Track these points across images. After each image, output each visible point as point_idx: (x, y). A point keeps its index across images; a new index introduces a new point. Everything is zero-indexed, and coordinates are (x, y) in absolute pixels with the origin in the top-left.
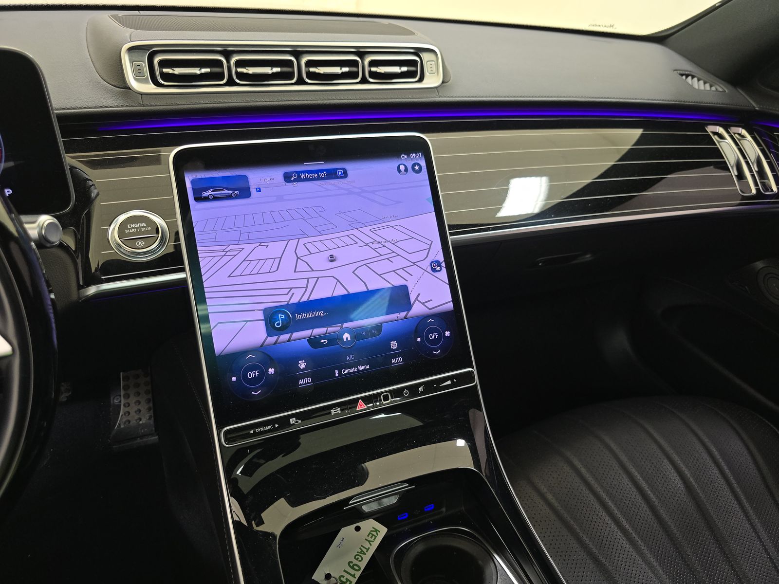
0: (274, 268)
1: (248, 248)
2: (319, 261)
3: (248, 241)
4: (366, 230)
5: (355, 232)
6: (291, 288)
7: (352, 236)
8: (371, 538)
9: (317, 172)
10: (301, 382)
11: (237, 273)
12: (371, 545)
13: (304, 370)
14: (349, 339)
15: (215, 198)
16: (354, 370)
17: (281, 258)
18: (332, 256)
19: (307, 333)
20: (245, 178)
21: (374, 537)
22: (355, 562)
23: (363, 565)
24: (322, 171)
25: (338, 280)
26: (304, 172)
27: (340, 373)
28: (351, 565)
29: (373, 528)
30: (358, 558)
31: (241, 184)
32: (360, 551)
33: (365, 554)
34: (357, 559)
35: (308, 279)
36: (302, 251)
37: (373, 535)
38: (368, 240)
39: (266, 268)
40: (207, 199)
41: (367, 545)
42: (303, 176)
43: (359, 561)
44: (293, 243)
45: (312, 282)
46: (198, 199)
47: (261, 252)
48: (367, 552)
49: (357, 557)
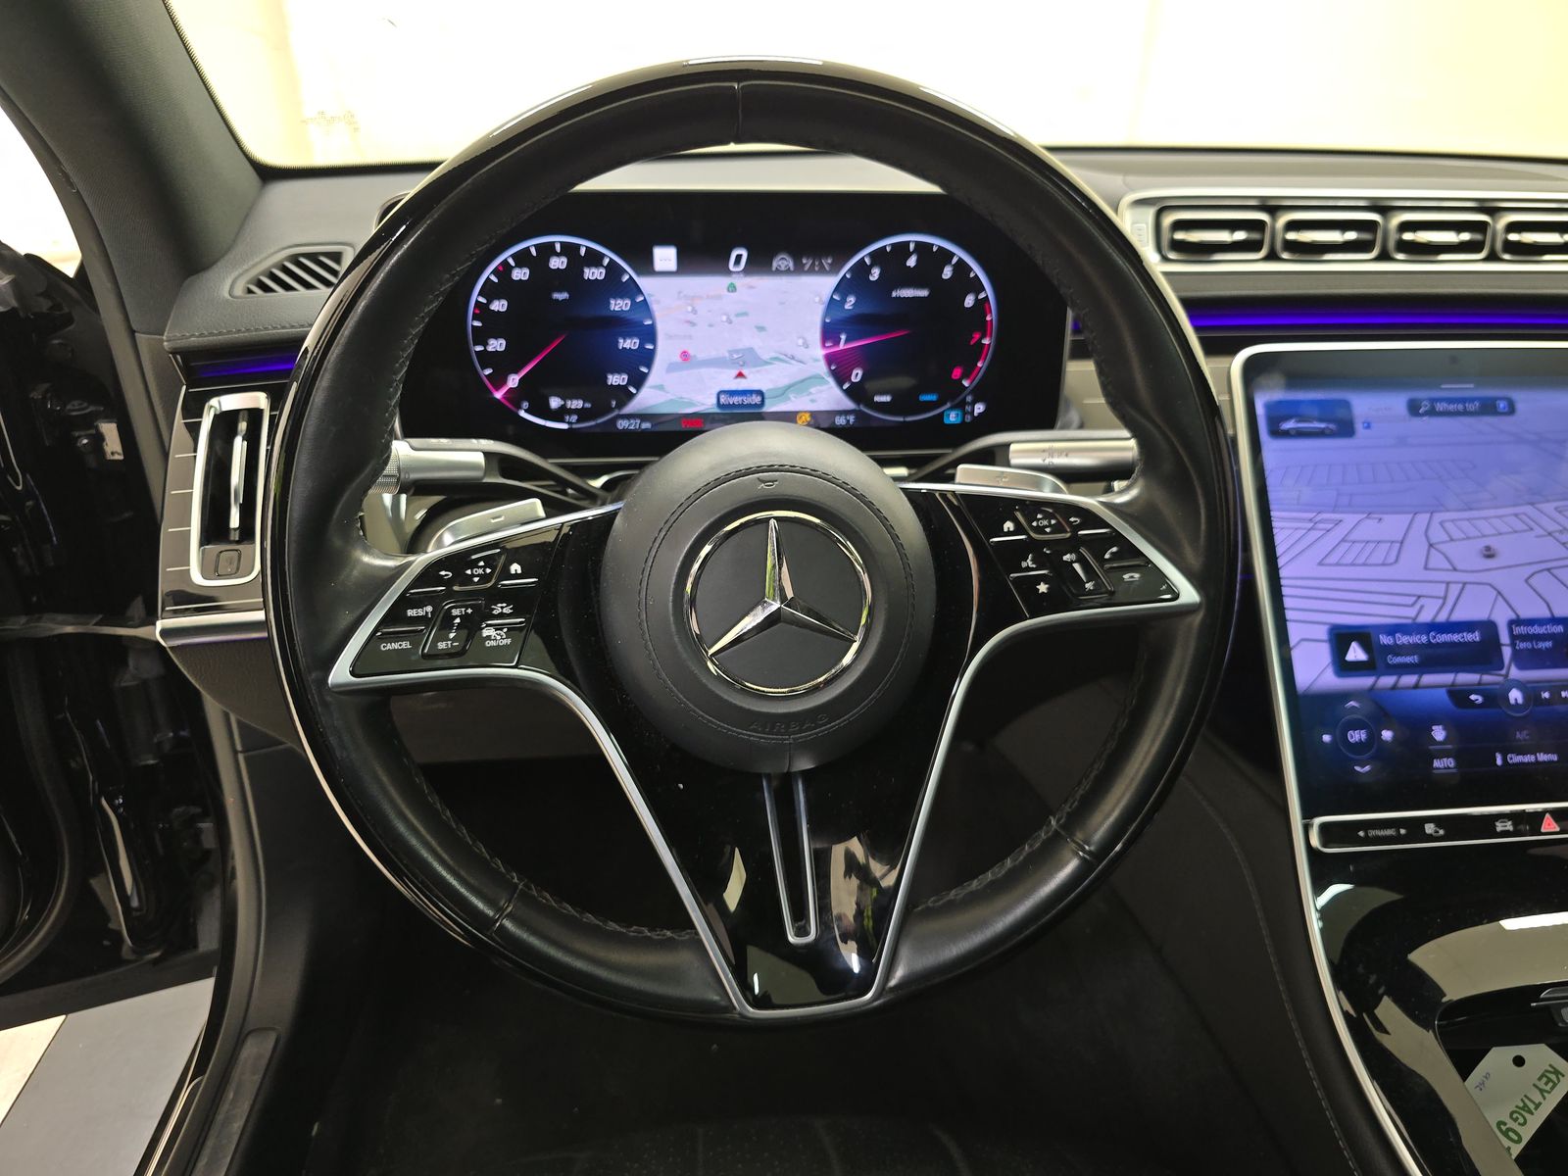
0: (1392, 559)
1: (1350, 520)
2: (1466, 555)
3: (1350, 508)
4: (1549, 507)
5: (1528, 509)
6: (1419, 597)
7: (1524, 518)
8: (1546, 1084)
9: (1463, 400)
10: (1436, 763)
11: (1332, 559)
12: (1545, 1099)
13: (1440, 743)
14: (1520, 701)
15: (1300, 434)
16: (1529, 758)
17: (1402, 543)
18: (1488, 548)
19: (1446, 678)
20: (1346, 404)
21: (1551, 1084)
22: (1511, 1124)
23: (1527, 1133)
24: (1472, 400)
25: (1499, 593)
26: (1441, 400)
27: (1504, 759)
28: (1504, 1128)
29: (1551, 1066)
30: (1517, 1118)
31: (1341, 413)
32: (1521, 1105)
33: (1532, 1114)
34: (1516, 1120)
35: (1448, 583)
36: (1437, 535)
37: (1549, 1080)
38: (1552, 527)
39: (1378, 557)
40: (1286, 434)
41: (1537, 1098)
42: (1440, 407)
43: (1519, 1124)
44: (1423, 518)
45: (1454, 590)
46: (1276, 433)
47: (1370, 529)
48: (1536, 1109)
49: (1515, 1116)
